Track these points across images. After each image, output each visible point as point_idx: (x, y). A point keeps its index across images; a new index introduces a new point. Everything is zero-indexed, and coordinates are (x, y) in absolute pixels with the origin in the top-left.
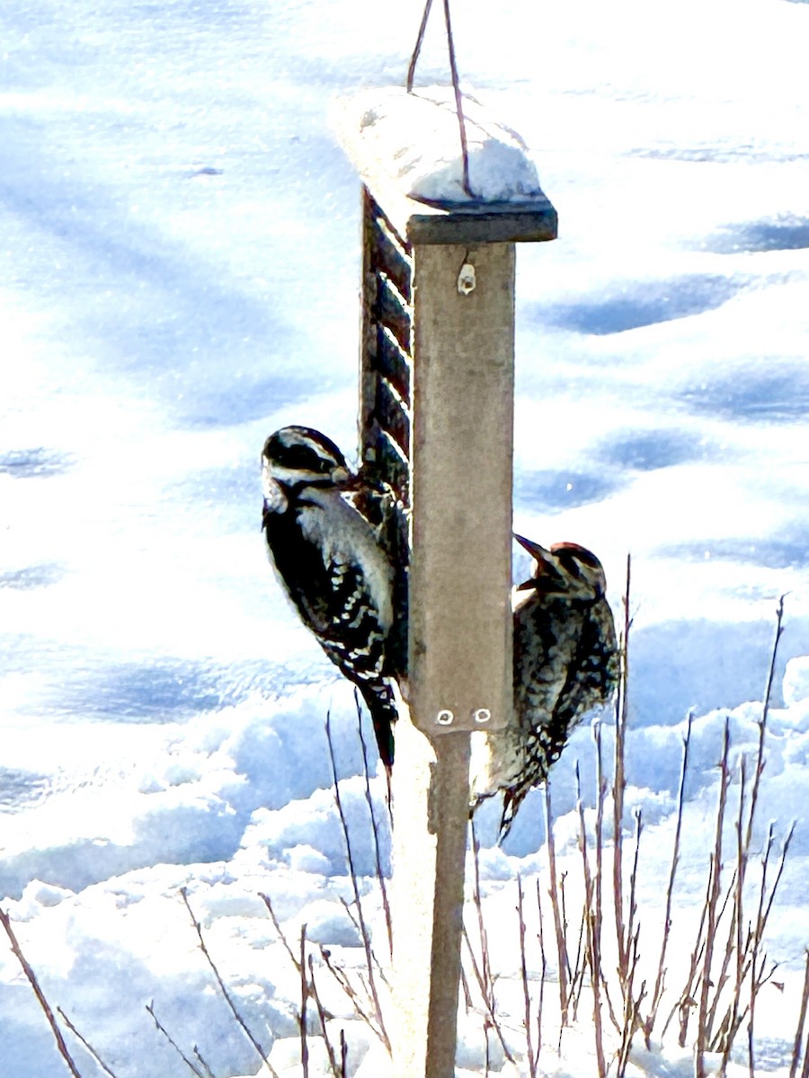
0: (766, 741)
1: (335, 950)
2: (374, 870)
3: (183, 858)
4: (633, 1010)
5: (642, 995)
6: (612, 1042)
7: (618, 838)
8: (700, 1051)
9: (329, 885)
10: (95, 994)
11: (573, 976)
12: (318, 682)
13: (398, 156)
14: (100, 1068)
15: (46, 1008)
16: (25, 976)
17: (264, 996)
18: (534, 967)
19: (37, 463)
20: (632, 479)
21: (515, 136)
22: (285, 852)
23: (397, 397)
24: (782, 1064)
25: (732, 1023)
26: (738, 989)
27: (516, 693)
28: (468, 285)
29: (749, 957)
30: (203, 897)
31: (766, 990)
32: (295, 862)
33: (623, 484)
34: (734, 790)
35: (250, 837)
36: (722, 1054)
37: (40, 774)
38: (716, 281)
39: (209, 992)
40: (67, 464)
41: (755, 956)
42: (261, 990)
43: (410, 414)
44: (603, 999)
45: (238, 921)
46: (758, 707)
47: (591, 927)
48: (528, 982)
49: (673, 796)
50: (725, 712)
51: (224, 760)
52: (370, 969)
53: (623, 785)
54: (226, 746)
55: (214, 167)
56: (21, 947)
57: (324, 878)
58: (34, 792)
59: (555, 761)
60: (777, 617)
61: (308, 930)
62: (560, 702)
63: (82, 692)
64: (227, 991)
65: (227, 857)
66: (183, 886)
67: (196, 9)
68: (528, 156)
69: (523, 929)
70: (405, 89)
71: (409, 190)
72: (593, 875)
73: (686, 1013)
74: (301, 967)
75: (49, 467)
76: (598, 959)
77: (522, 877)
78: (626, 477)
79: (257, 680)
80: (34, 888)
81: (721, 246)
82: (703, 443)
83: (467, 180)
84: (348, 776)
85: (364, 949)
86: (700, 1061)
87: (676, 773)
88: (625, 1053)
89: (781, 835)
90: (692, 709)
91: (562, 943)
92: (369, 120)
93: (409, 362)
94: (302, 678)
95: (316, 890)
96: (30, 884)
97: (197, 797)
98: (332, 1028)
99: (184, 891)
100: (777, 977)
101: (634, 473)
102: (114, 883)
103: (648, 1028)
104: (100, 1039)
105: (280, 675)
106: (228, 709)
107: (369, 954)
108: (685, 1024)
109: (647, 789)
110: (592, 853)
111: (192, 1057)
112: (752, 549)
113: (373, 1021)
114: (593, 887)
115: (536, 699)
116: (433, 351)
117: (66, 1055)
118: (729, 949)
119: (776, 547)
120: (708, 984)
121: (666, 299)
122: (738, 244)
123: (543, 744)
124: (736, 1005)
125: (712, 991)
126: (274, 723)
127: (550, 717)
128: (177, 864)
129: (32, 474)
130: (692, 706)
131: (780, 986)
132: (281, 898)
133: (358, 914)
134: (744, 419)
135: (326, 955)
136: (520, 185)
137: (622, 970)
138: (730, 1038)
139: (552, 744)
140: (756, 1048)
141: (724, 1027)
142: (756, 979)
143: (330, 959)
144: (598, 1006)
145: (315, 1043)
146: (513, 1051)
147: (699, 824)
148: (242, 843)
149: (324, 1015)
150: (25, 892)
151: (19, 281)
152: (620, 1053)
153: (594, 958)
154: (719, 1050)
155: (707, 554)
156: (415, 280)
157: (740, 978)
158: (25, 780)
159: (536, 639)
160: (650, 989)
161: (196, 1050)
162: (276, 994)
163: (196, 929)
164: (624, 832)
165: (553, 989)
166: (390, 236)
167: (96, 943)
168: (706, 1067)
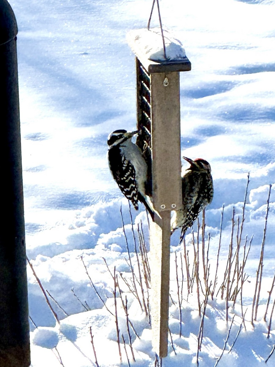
0: (245, 213)
1: (124, 273)
2: (135, 251)
3: (81, 248)
4: (208, 290)
5: (211, 285)
6: (202, 298)
7: (203, 241)
8: (227, 300)
9: (122, 255)
10: (57, 287)
11: (191, 280)
12: (118, 198)
13: (146, 48)
14: (59, 307)
15: (43, 290)
16: (37, 281)
17: (104, 286)
18: (180, 278)
19: (39, 137)
20: (207, 139)
21: (179, 41)
22: (109, 246)
23: (147, 116)
24: (250, 304)
25: (236, 292)
26: (238, 283)
27: (183, 199)
28: (167, 84)
29: (241, 273)
30: (87, 259)
31: (246, 283)
32: (112, 249)
33: (204, 141)
34: (236, 227)
35: (100, 241)
36: (233, 301)
37: (41, 225)
38: (229, 83)
39: (89, 285)
40: (47, 137)
41: (242, 274)
42: (103, 285)
43: (151, 121)
44: (200, 286)
45: (96, 266)
46: (243, 203)
47: (196, 266)
48: (179, 282)
49: (218, 229)
50: (233, 205)
51: (92, 220)
52: (134, 279)
53: (205, 225)
54: (92, 216)
55: (87, 52)
56: (36, 274)
57: (120, 253)
58: (39, 230)
59: (195, 219)
60: (248, 178)
61: (116, 268)
62: (196, 203)
63: (52, 201)
64: (94, 285)
65: (93, 247)
66: (81, 256)
67: (82, 8)
68: (182, 47)
69: (177, 266)
70: (147, 29)
71: (149, 57)
72: (196, 251)
73: (223, 290)
74: (114, 278)
75: (42, 138)
76: (198, 275)
77: (176, 252)
78: (204, 139)
79: (101, 197)
80: (39, 257)
81: (230, 73)
82: (226, 129)
83: (165, 55)
84: (127, 224)
85: (132, 273)
86: (227, 304)
87: (219, 222)
88: (206, 302)
89: (249, 239)
90: (224, 204)
91: (188, 271)
92: (137, 38)
93: (150, 106)
94: (113, 196)
95: (118, 256)
96: (38, 256)
97: (84, 230)
98: (123, 295)
99: (82, 257)
100: (249, 279)
101: (206, 138)
102: (62, 255)
103: (213, 294)
104: (58, 299)
105: (108, 196)
106: (93, 205)
107: (133, 274)
108: (223, 293)
109: (211, 227)
110: (196, 245)
111: (85, 304)
112: (240, 158)
113: (134, 293)
114: (196, 254)
115: (189, 201)
116: (157, 103)
117: (49, 304)
118: (235, 272)
119: (246, 158)
120: (229, 282)
121: (215, 88)
122: (235, 72)
123: (192, 215)
124: (237, 287)
125: (230, 284)
126: (105, 209)
127: (193, 207)
128: (79, 250)
129: (37, 140)
130: (224, 203)
131: (250, 282)
132: (109, 259)
133: (130, 263)
134: (237, 122)
135: (121, 274)
136: (180, 55)
137: (205, 278)
138: (236, 297)
139: (194, 214)
140: (243, 299)
141: (234, 294)
142: (243, 280)
143: (122, 276)
144: (198, 289)
145: (119, 300)
146: (175, 301)
147: (226, 236)
148: (97, 244)
149: (121, 291)
150: (36, 258)
151: (33, 85)
152: (205, 301)
153: (197, 275)
154: (232, 300)
155: (228, 160)
156: (151, 83)
157: (238, 279)
158: (36, 226)
159: (189, 184)
160: (213, 283)
161: (85, 302)
162: (108, 286)
163: (85, 268)
164: (205, 239)
165: (185, 284)
166: (144, 71)
167: (57, 272)
168: (229, 305)
